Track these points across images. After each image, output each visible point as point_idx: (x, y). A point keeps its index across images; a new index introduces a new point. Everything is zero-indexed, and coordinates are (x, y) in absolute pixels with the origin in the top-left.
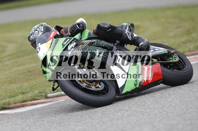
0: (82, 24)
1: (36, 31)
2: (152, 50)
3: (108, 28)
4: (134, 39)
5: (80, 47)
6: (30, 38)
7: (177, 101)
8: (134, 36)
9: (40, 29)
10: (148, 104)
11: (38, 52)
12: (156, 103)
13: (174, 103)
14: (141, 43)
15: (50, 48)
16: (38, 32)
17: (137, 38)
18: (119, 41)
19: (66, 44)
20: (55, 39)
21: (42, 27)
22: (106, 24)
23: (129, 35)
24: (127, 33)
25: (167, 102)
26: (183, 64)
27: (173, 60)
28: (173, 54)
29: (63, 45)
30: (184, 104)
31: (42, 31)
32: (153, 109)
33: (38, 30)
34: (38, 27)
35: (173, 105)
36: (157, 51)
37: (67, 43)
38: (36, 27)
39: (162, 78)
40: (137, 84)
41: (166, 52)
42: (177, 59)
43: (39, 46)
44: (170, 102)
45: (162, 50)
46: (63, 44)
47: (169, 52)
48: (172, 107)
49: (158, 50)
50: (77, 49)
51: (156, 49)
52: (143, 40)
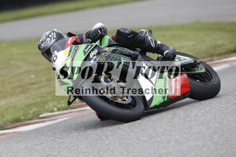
0: (104, 29)
1: (48, 38)
2: (177, 59)
3: (130, 34)
4: (158, 46)
5: (103, 54)
6: (40, 46)
7: (116, 144)
8: (158, 43)
9: (53, 35)
10: (81, 148)
11: (54, 61)
12: (91, 146)
13: (112, 147)
14: (165, 51)
15: (69, 55)
16: (51, 38)
17: (161, 45)
18: (140, 49)
19: (87, 52)
20: (74, 46)
21: (55, 34)
22: (127, 30)
23: (152, 42)
24: (150, 39)
25: (104, 145)
26: (210, 76)
27: (198, 71)
28: (199, 64)
29: (85, 53)
30: (124, 147)
31: (55, 38)
32: (87, 154)
33: (50, 36)
34: (50, 34)
35: (111, 148)
36: (182, 60)
37: (88, 50)
38: (48, 33)
39: (190, 90)
40: (165, 97)
41: (193, 61)
42: (203, 70)
43: (55, 53)
44: (107, 145)
45: (188, 60)
46: (84, 51)
47: (195, 62)
48: (110, 150)
49: (184, 60)
50: (100, 57)
51: (181, 58)
52: (168, 48)
